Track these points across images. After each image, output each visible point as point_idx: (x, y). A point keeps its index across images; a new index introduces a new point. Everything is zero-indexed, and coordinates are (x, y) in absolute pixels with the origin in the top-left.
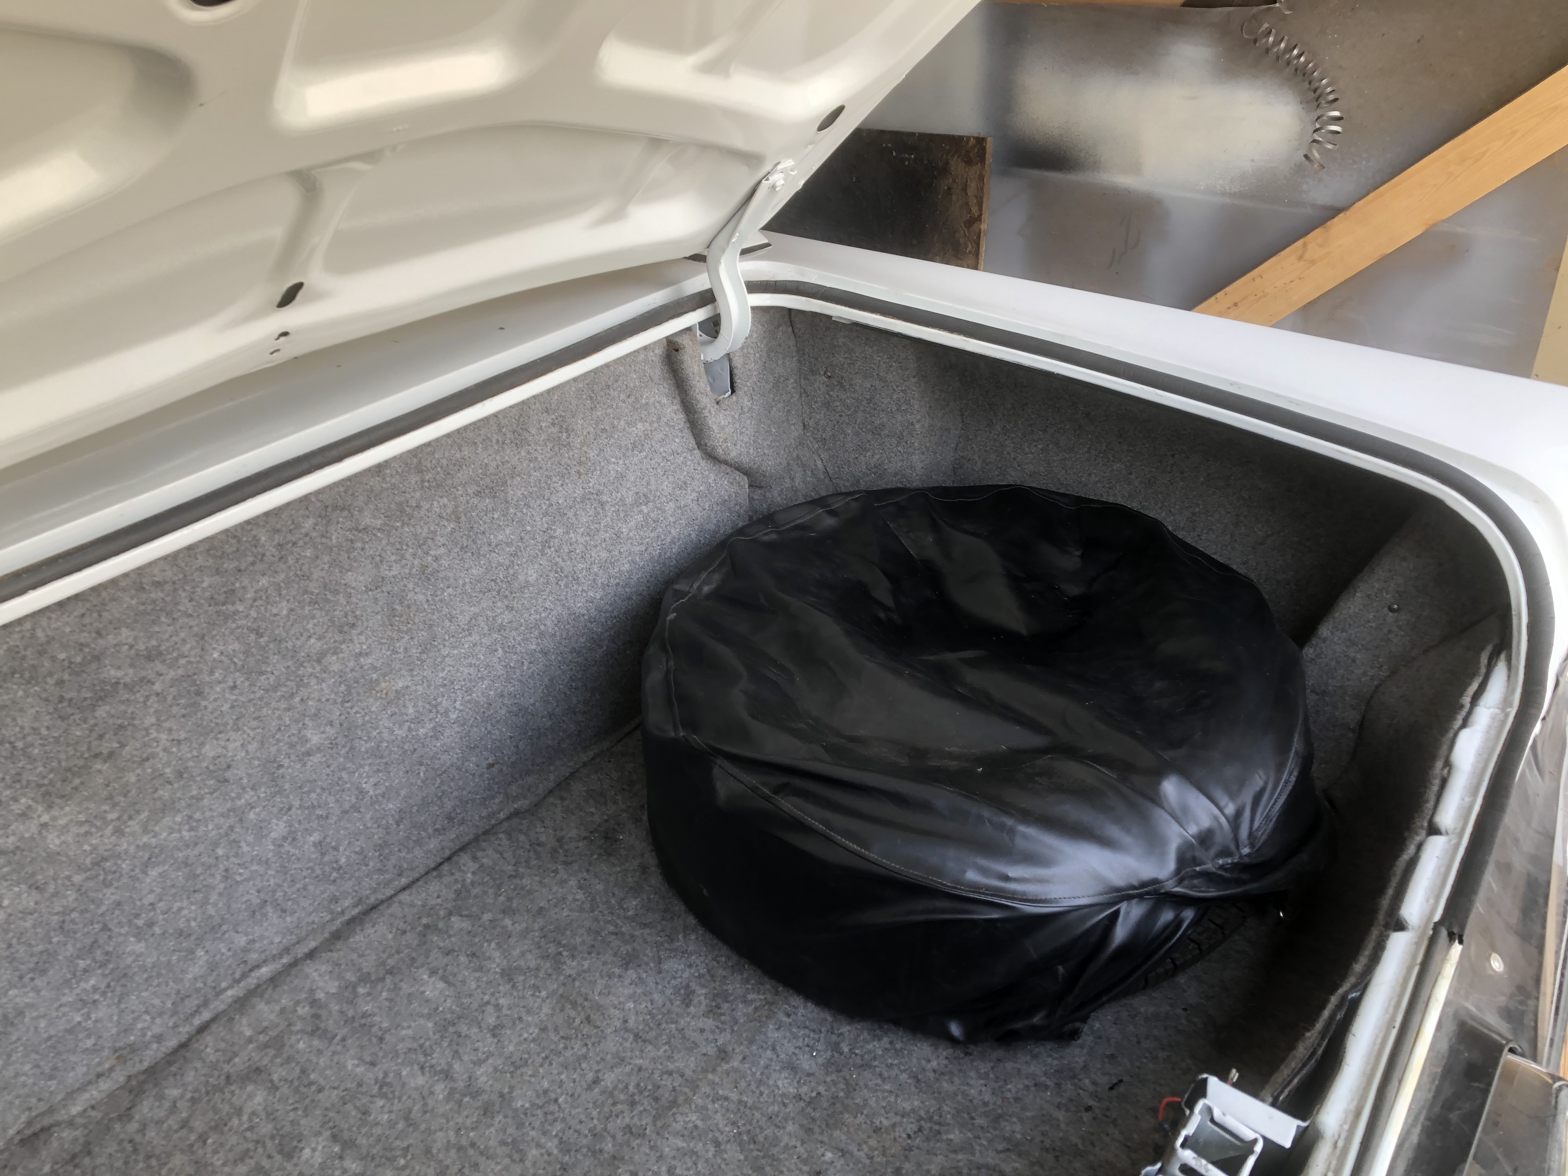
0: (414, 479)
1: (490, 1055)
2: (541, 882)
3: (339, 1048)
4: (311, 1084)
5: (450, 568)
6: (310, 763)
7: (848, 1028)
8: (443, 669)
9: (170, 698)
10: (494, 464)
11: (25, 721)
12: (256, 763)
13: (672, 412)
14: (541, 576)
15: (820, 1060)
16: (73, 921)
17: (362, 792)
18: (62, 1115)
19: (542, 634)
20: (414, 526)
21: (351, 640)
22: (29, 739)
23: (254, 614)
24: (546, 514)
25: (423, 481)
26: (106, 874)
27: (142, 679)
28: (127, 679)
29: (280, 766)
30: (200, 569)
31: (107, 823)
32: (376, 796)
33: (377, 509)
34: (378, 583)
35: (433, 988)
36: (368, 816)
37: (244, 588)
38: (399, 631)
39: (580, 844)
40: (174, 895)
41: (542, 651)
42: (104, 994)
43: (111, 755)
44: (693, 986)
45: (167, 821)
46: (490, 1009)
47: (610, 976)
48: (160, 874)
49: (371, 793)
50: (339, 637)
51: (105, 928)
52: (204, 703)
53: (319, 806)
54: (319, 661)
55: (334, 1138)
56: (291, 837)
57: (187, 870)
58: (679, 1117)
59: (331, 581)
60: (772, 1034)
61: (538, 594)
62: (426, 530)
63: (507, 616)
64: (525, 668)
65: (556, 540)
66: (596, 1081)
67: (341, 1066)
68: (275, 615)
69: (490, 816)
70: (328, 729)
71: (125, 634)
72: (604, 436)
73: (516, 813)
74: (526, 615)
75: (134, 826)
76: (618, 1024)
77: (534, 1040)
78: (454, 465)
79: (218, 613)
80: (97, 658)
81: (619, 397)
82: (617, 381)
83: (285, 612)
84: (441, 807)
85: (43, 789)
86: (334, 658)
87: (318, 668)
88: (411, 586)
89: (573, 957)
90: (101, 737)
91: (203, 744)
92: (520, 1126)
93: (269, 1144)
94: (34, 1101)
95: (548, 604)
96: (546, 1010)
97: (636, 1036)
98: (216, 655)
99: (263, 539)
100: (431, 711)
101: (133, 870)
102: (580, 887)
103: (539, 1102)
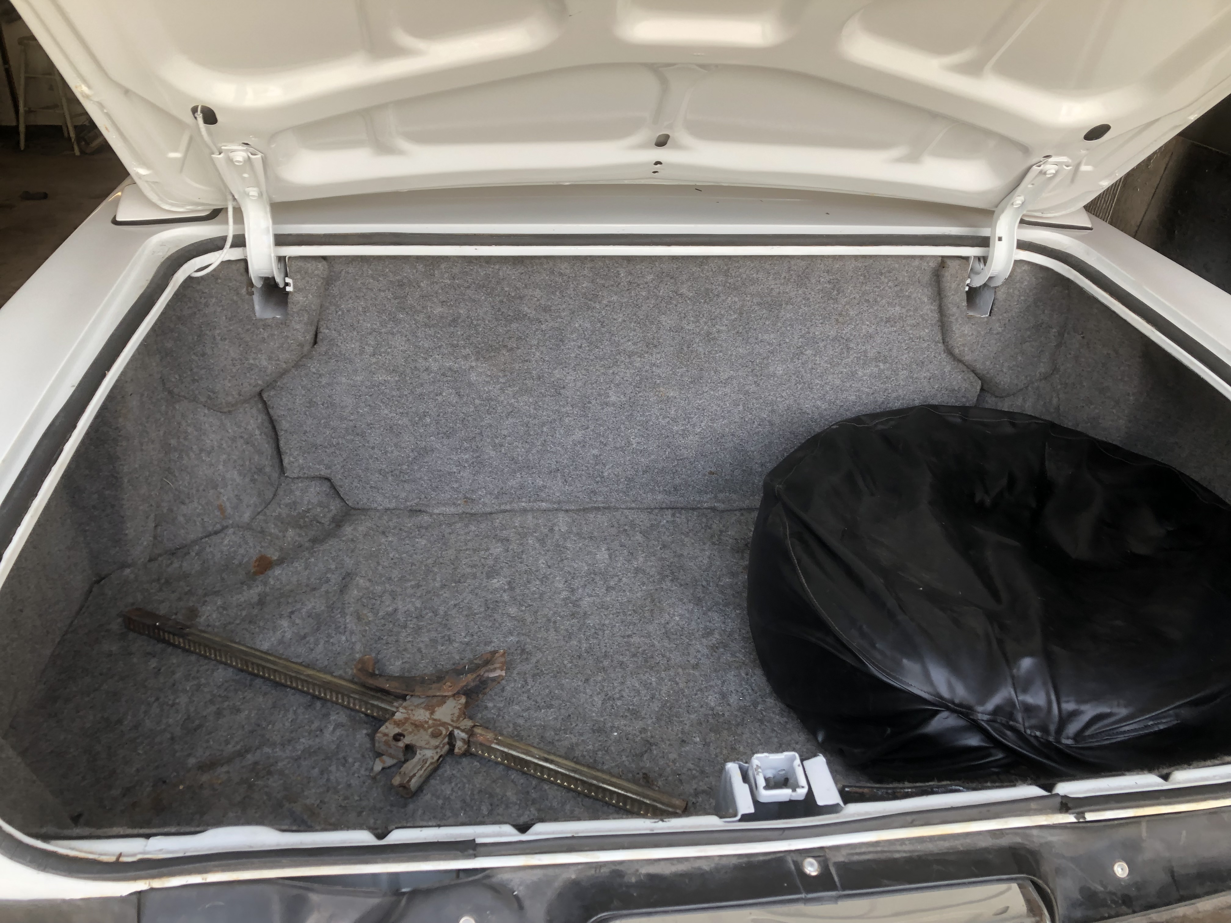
0: (721, 278)
1: (598, 596)
2: (693, 543)
3: (543, 553)
4: (521, 558)
5: (725, 341)
6: (605, 410)
7: (772, 701)
8: (700, 399)
9: (548, 335)
10: (778, 290)
11: (481, 312)
12: (578, 393)
13: (929, 309)
14: (786, 374)
15: (741, 703)
16: (468, 421)
17: (629, 443)
18: (429, 510)
19: (773, 411)
20: (711, 306)
21: (652, 354)
22: (479, 322)
23: (603, 313)
24: (802, 336)
25: (726, 282)
26: (490, 407)
27: (538, 319)
28: (531, 315)
29: (590, 402)
30: (584, 276)
31: (498, 382)
32: (637, 449)
33: (692, 286)
34: (679, 329)
35: (602, 555)
36: (628, 458)
37: (603, 296)
38: (681, 363)
39: (731, 540)
40: (516, 438)
41: (769, 422)
42: (470, 466)
43: (512, 349)
44: (716, 632)
45: (525, 398)
46: (616, 579)
47: (681, 600)
48: (514, 423)
49: (634, 446)
50: (646, 349)
51: (481, 434)
52: (562, 347)
53: (603, 436)
54: (630, 357)
55: (509, 583)
56: (583, 443)
57: (526, 429)
58: (647, 675)
59: (651, 315)
60: (731, 675)
61: (780, 384)
62: (718, 311)
63: (753, 388)
64: (754, 426)
65: (805, 357)
66: (629, 636)
67: (537, 560)
68: (615, 319)
69: (699, 502)
70: (622, 396)
71: (538, 293)
72: (866, 304)
73: (713, 509)
74: (767, 394)
75: (509, 391)
76: (663, 622)
77: (621, 603)
78: (750, 281)
79: (586, 304)
80: (521, 298)
81: (887, 283)
82: (890, 272)
83: (620, 320)
84: (673, 478)
85: (477, 350)
86: (639, 359)
87: (628, 360)
88: (697, 340)
89: (672, 580)
90: (510, 338)
91: (555, 368)
92: (580, 629)
93: (486, 568)
94: (423, 496)
95: (784, 394)
96: (639, 595)
97: (666, 633)
98: (577, 325)
99: (622, 275)
100: (685, 420)
101: (502, 413)
102: (709, 558)
103: (597, 627)
